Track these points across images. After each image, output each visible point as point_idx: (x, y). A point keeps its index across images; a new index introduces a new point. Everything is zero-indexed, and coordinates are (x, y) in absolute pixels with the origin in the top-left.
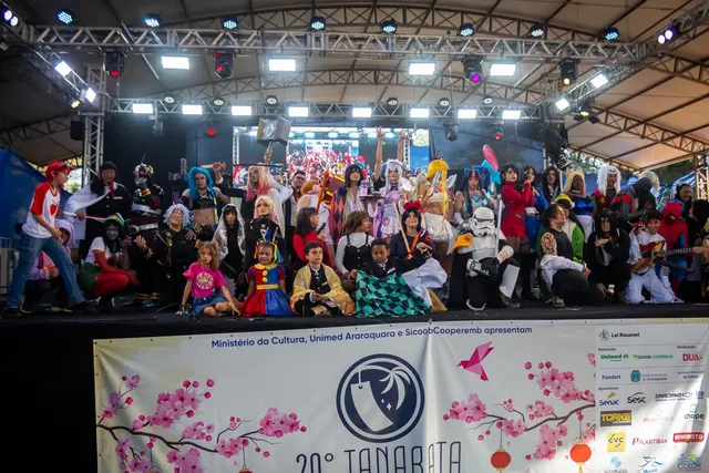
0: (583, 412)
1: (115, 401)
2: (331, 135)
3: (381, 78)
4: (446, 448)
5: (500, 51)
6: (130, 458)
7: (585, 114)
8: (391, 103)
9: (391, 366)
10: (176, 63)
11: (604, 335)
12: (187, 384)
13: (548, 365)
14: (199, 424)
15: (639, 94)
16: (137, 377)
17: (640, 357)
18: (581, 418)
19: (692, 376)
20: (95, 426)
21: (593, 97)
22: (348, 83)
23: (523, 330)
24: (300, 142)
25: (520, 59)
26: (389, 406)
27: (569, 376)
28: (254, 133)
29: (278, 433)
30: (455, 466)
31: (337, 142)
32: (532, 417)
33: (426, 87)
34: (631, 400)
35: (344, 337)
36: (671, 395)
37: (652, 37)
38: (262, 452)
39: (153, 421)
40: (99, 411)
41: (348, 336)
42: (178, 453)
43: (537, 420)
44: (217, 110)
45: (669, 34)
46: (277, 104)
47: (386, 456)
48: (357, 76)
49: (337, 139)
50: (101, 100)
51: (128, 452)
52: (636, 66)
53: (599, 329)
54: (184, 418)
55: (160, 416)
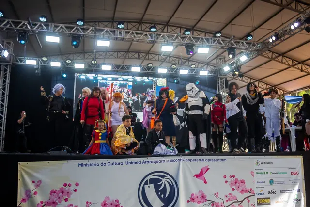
0: (249, 198)
1: (28, 193)
2: (119, 79)
3: (141, 56)
5: (202, 42)
7: (237, 73)
8: (149, 65)
10: (53, 39)
11: (257, 163)
12: (65, 185)
13: (234, 176)
14: (70, 205)
15: (258, 67)
16: (40, 182)
17: (273, 173)
18: (249, 201)
19: (295, 182)
21: (240, 66)
22: (125, 58)
23: (223, 161)
25: (211, 46)
26: (162, 196)
27: (243, 182)
28: (83, 77)
31: (122, 82)
32: (227, 201)
33: (167, 59)
34: (270, 193)
35: (142, 163)
36: (287, 191)
37: (266, 39)
39: (47, 204)
40: (19, 199)
41: (144, 162)
43: (230, 202)
44: (68, 65)
45: (274, 38)
46: (96, 64)
48: (130, 55)
49: (123, 81)
50: (10, 57)
52: (259, 52)
53: (255, 160)
54: (63, 202)
55: (51, 201)
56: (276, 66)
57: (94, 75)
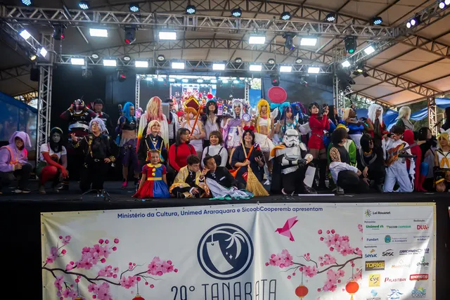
0: (355, 262)
1: (54, 252)
2: (198, 81)
3: (232, 44)
4: (267, 283)
5: (307, 30)
6: (64, 289)
7: (360, 71)
8: (237, 61)
9: (232, 231)
10: (99, 33)
11: (368, 213)
12: (101, 242)
13: (333, 232)
14: (108, 267)
15: (394, 59)
16: (69, 237)
17: (390, 227)
18: (353, 265)
19: (423, 239)
20: (42, 268)
21: (366, 60)
22: (211, 47)
23: (317, 209)
24: (179, 85)
25: (319, 35)
26: (231, 257)
27: (346, 239)
28: (149, 79)
29: (160, 273)
30: (272, 295)
31: (203, 85)
32: (322, 264)
33: (260, 51)
34: (384, 254)
35: (203, 212)
36: (409, 251)
37: (403, 23)
38: (149, 285)
39: (79, 265)
40: (44, 259)
41: (205, 212)
42: (95, 286)
43: (326, 267)
44: (126, 64)
45: (413, 22)
46: (164, 61)
47: (229, 288)
48: (216, 43)
49: (203, 83)
50: (51, 55)
51: (63, 285)
52: (393, 41)
53: (365, 209)
54: (99, 263)
55: (84, 262)
56: (422, 56)
57: (165, 76)
